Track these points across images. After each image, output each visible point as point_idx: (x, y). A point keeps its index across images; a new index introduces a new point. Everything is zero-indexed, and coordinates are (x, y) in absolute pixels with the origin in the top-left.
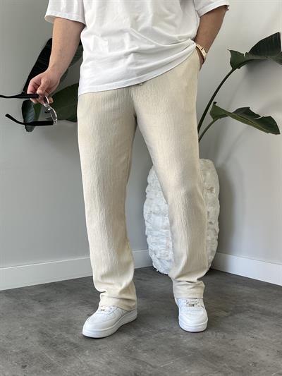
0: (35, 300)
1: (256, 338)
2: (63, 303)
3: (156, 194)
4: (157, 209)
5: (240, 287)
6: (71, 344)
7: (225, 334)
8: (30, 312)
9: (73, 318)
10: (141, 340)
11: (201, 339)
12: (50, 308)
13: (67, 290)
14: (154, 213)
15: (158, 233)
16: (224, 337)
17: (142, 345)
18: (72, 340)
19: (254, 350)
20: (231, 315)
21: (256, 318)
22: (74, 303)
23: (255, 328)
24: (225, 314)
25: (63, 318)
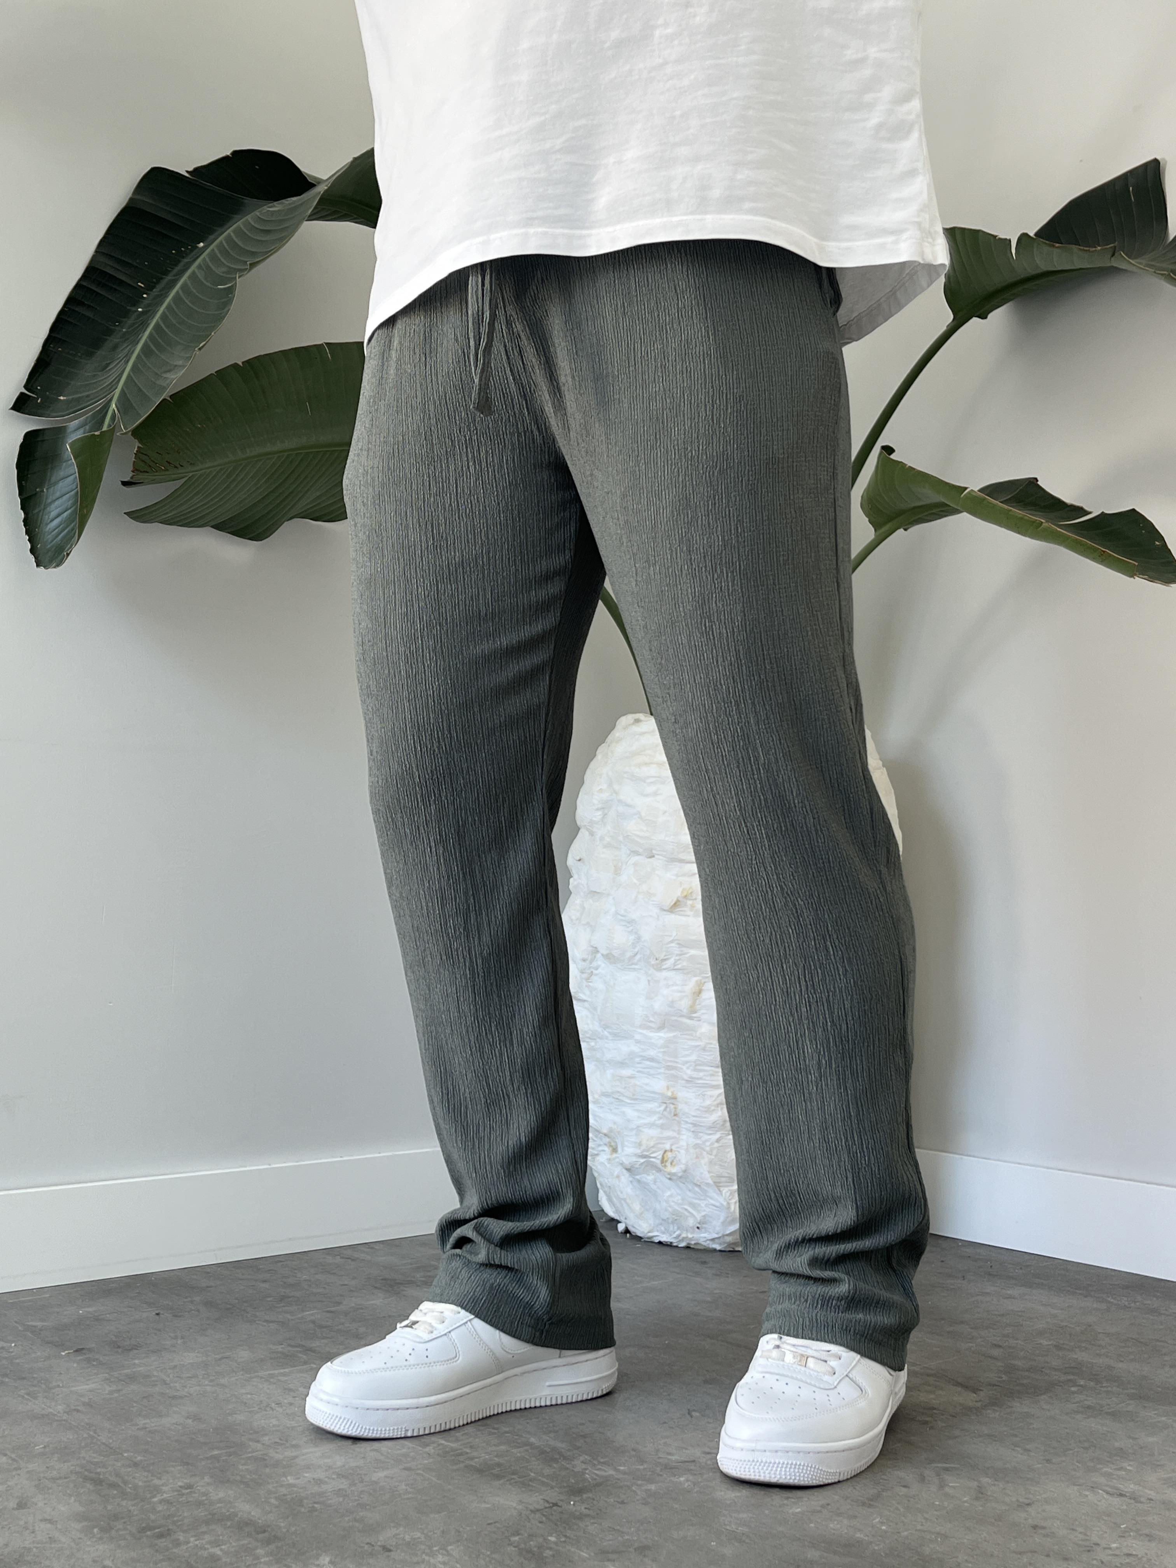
0: (61, 1346)
1: (1135, 1498)
2: (190, 1358)
3: (617, 871)
4: (621, 937)
5: (1015, 1292)
6: (244, 1526)
7: (985, 1480)
8: (33, 1395)
9: (241, 1417)
10: (582, 1508)
11: (869, 1503)
12: (132, 1378)
13: (209, 1304)
14: (608, 957)
15: (626, 1047)
16: (980, 1493)
17: (592, 1529)
18: (245, 1508)
19: (1137, 1546)
20: (994, 1403)
21: (1114, 1415)
22: (244, 1355)
23: (1121, 1453)
24: (969, 1399)
25: (196, 1418)
